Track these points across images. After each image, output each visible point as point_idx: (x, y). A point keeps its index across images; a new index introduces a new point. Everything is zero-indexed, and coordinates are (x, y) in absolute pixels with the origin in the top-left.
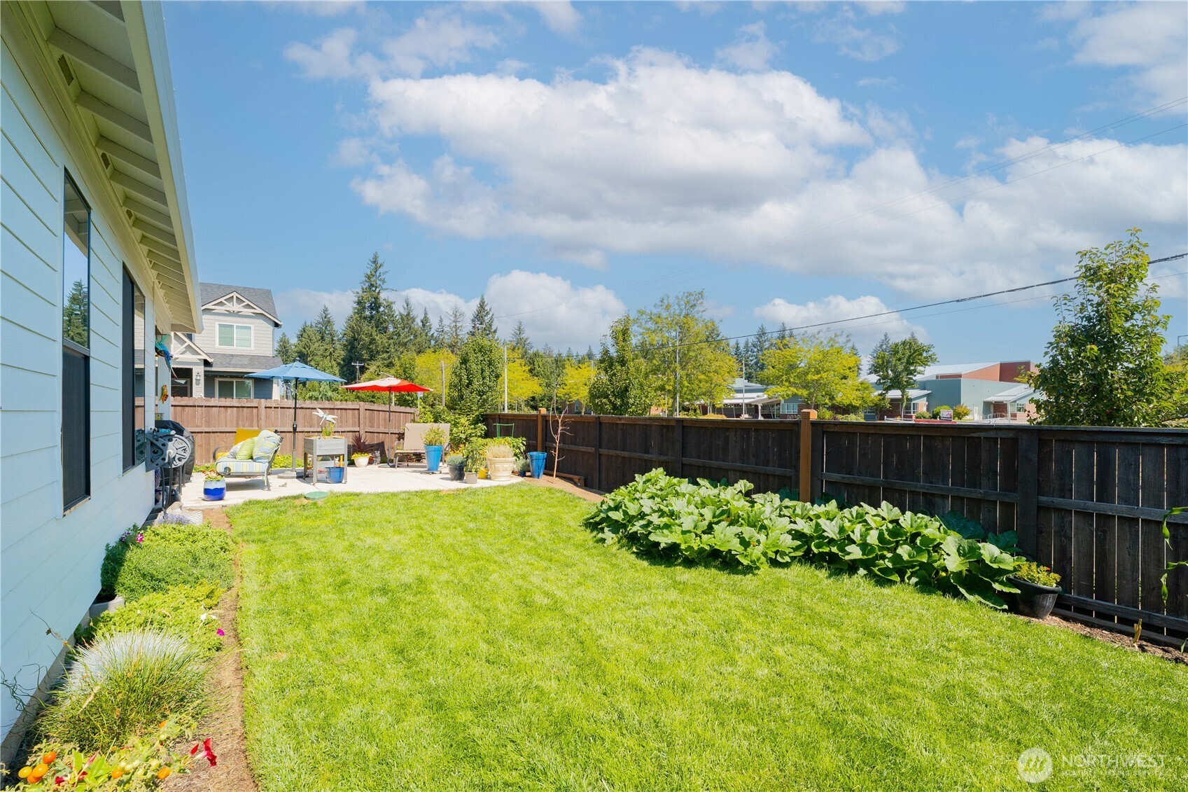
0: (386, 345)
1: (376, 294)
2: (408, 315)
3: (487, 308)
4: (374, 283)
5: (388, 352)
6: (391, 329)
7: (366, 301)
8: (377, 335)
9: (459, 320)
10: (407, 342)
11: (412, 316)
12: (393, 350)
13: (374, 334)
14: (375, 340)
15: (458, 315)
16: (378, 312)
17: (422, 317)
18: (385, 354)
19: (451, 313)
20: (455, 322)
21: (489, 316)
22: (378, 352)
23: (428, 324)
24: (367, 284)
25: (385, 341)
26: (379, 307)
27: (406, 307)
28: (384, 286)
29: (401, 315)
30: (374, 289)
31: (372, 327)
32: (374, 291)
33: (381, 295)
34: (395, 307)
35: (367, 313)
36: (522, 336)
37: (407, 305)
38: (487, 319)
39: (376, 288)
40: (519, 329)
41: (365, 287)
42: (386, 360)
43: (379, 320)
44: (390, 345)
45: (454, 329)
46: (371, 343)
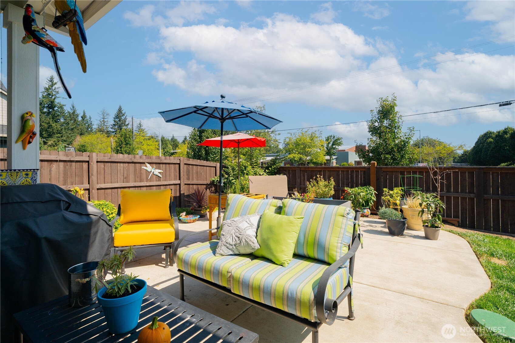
0: (60, 129)
1: (53, 100)
2: (74, 113)
3: (123, 112)
4: (51, 93)
5: (61, 133)
6: (62, 120)
7: (45, 103)
8: (53, 123)
9: (106, 117)
10: (74, 128)
11: (76, 114)
12: (64, 132)
13: (51, 122)
14: (52, 126)
15: (105, 115)
16: (54, 110)
17: (82, 114)
18: (59, 135)
19: (101, 113)
20: (104, 118)
21: (124, 117)
22: (54, 133)
23: (86, 119)
24: (46, 93)
25: (58, 127)
26: (55, 107)
27: (72, 108)
28: (57, 96)
29: (69, 112)
30: (51, 96)
31: (50, 119)
32: (51, 98)
33: (56, 100)
34: (65, 108)
35: (45, 110)
36: (142, 128)
37: (73, 107)
38: (123, 118)
39: (52, 96)
40: (140, 124)
41: (44, 95)
42: (59, 137)
43: (54, 114)
44: (62, 129)
45: (103, 122)
46: (48, 128)
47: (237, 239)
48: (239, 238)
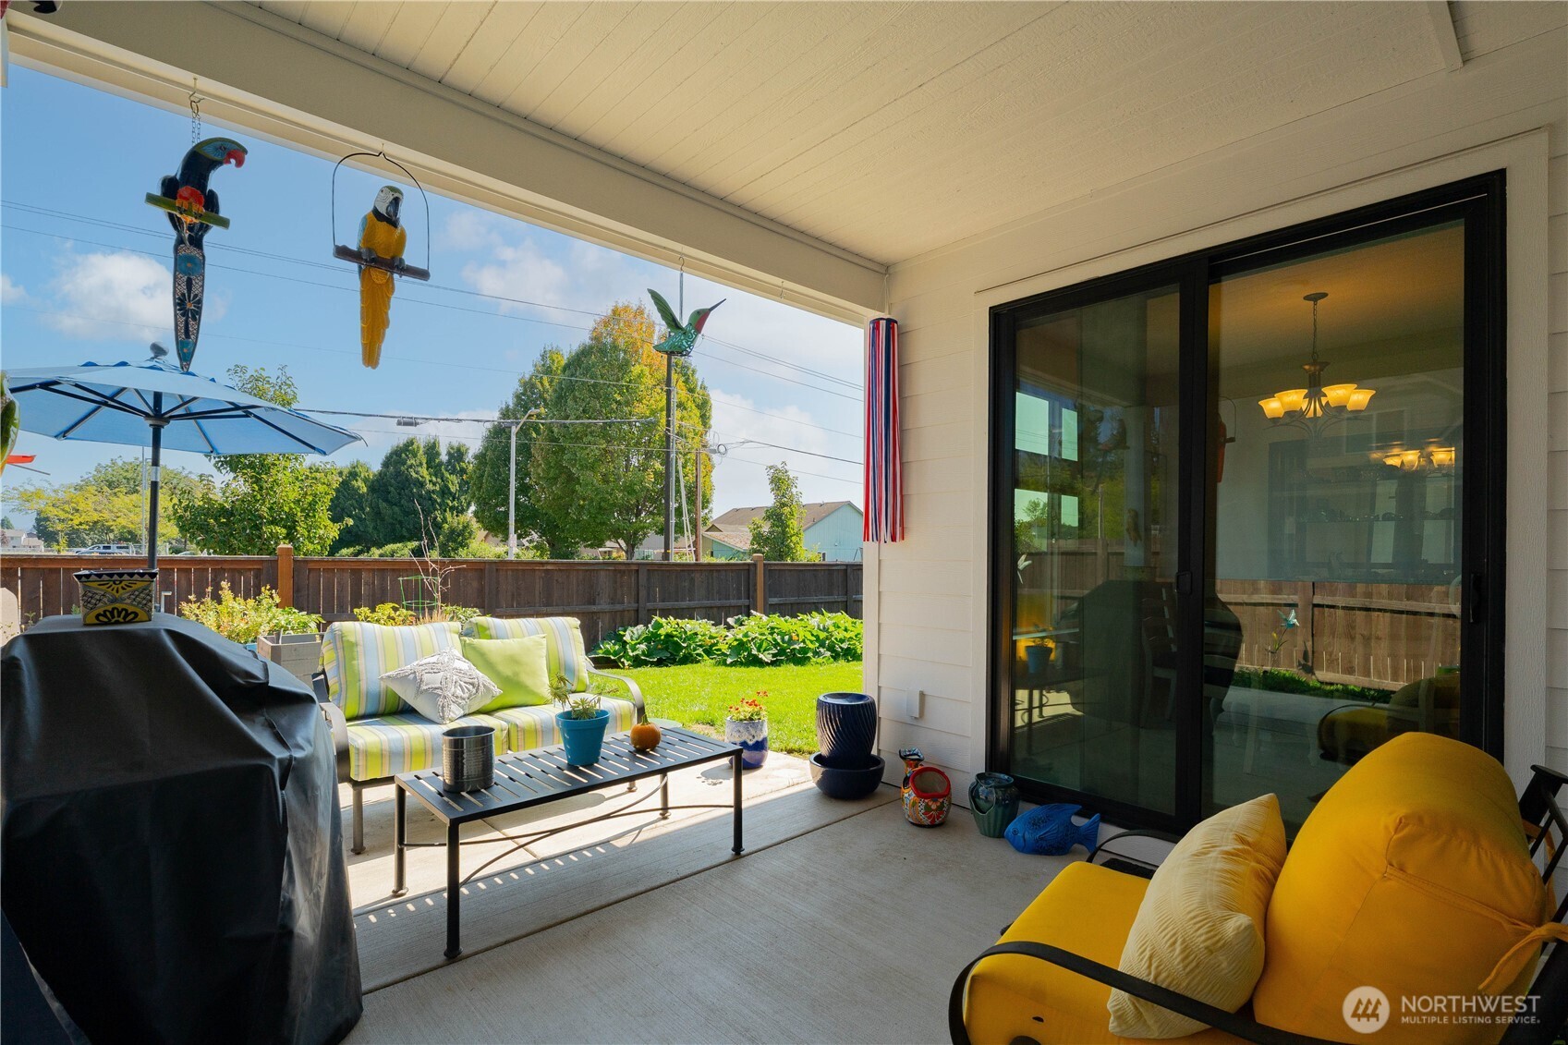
47: (471, 687)
48: (472, 684)
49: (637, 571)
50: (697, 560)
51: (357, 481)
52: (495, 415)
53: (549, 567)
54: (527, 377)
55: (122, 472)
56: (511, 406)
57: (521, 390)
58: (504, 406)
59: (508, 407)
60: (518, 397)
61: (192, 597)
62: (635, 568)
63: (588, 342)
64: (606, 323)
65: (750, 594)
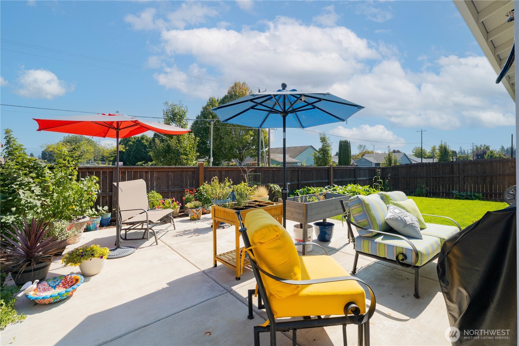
49: (298, 170)
50: (269, 166)
51: (143, 140)
52: (195, 118)
53: (274, 169)
54: (205, 106)
55: (72, 138)
56: (200, 115)
57: (202, 110)
58: (197, 116)
59: (198, 115)
60: (202, 112)
61: (206, 182)
62: (297, 169)
63: (227, 94)
64: (233, 88)
65: (329, 178)
